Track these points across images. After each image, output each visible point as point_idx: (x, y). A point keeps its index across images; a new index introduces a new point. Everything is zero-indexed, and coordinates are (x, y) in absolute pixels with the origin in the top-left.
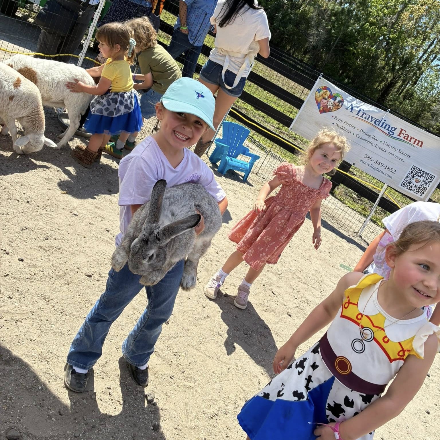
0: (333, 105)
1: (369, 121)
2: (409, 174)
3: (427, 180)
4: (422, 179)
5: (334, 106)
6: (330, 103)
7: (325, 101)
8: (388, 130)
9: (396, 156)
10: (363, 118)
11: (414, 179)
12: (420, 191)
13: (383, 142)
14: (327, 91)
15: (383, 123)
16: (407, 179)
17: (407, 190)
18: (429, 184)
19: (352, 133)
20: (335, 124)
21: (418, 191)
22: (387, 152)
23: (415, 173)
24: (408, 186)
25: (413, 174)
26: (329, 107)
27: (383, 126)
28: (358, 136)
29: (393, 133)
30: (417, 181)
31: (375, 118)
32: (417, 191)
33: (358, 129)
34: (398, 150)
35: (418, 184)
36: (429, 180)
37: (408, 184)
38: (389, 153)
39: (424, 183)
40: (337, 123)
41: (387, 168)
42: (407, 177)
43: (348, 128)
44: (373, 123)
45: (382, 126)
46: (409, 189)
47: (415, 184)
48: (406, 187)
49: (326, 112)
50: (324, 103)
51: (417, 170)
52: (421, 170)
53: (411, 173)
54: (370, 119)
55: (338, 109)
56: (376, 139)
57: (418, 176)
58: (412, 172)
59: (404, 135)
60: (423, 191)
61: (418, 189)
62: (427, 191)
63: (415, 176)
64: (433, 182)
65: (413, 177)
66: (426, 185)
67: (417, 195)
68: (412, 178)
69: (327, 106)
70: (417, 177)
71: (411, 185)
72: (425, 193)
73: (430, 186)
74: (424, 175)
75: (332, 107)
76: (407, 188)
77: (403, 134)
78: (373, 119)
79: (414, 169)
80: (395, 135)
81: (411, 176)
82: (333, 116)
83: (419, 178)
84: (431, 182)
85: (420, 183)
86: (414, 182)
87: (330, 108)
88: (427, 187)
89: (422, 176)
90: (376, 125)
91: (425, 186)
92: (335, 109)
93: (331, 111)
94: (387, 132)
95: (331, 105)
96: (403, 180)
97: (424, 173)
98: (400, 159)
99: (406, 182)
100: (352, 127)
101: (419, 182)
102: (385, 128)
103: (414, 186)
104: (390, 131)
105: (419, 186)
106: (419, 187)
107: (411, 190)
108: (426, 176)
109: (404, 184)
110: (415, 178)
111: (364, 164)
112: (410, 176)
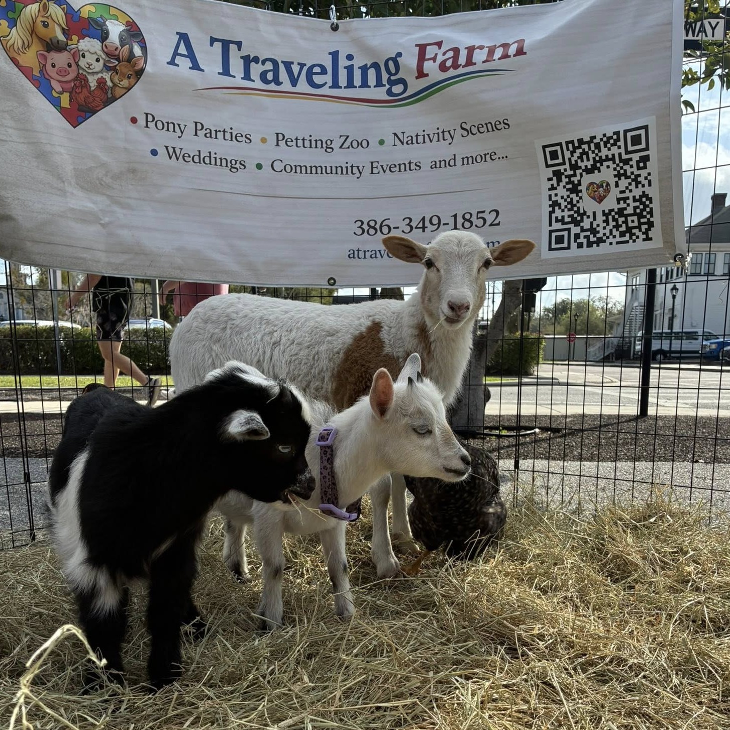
0: (107, 68)
1: (286, 86)
2: (552, 188)
3: (626, 162)
4: (607, 174)
5: (114, 69)
6: (91, 59)
7: (60, 59)
8: (379, 84)
9: (466, 160)
10: (259, 84)
11: (584, 194)
12: (633, 221)
13: (389, 140)
14: (45, 8)
15: (350, 69)
16: (558, 213)
17: (585, 251)
18: (644, 173)
19: (251, 166)
20: (162, 151)
21: (629, 230)
22: (426, 165)
23: (566, 169)
24: (577, 236)
25: (565, 180)
26: (93, 82)
27: (357, 81)
28: (278, 166)
29: (403, 81)
30: (599, 193)
31: (302, 65)
32: (622, 234)
33: (264, 140)
34: (460, 131)
35: (610, 203)
36: (636, 157)
37: (575, 230)
38: (434, 166)
39: (624, 183)
40: (170, 145)
41: (460, 220)
42: (555, 204)
43: (222, 148)
44: (303, 86)
45: (350, 85)
46: (590, 244)
47: (599, 208)
48: (574, 245)
49: (94, 112)
50: (62, 72)
51: (567, 155)
52: (581, 141)
53: (559, 181)
54: (283, 75)
55: (140, 73)
56: (360, 144)
57: (589, 171)
58: (558, 174)
59: (440, 59)
60: (640, 216)
61: (621, 220)
62: (655, 206)
63: (575, 180)
64: (652, 153)
65: (575, 189)
66: (638, 183)
67: (631, 246)
68: (573, 196)
69: (81, 80)
70: (587, 179)
71: (586, 224)
72: (656, 219)
73: (654, 178)
74: (604, 152)
75: (107, 76)
76: (580, 246)
77: (434, 59)
78: (296, 69)
79: (554, 155)
80: (415, 86)
81: (565, 193)
82: (134, 120)
83: (596, 178)
84: (645, 159)
85: (614, 193)
86: (587, 204)
87: (101, 83)
88: (647, 190)
89: (601, 161)
90: (325, 91)
91: (637, 192)
92: (125, 83)
93: (114, 99)
94: (380, 93)
95: (99, 66)
96: (546, 229)
97: (597, 146)
98: (484, 157)
99: (559, 226)
100: (235, 138)
101: (608, 191)
102: (364, 84)
103: (600, 218)
104: (389, 80)
105: (616, 207)
106: (621, 212)
107: (600, 241)
108: (615, 150)
109: (560, 240)
110: (583, 188)
111: (369, 261)
112: (562, 191)
